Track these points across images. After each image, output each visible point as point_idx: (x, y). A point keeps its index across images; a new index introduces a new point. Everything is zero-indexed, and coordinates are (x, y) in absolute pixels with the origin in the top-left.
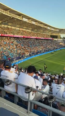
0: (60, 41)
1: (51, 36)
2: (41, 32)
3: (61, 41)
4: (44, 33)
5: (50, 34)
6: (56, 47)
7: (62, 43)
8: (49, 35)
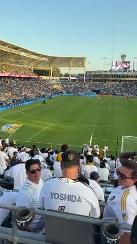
0: (53, 82)
1: (34, 70)
2: (11, 62)
3: (57, 81)
4: (20, 64)
5: (32, 66)
6: (43, 93)
7: (58, 84)
8: (31, 69)
